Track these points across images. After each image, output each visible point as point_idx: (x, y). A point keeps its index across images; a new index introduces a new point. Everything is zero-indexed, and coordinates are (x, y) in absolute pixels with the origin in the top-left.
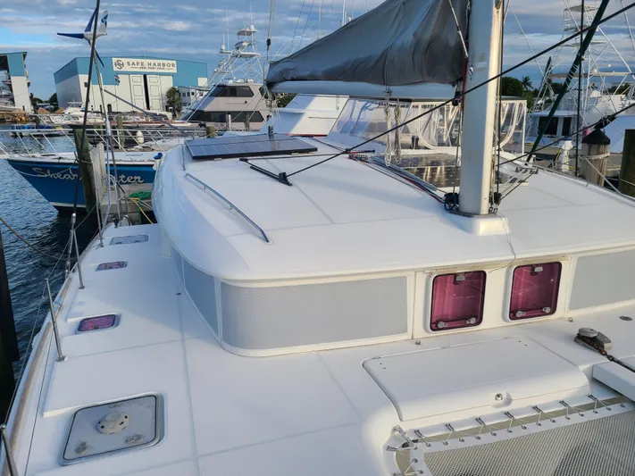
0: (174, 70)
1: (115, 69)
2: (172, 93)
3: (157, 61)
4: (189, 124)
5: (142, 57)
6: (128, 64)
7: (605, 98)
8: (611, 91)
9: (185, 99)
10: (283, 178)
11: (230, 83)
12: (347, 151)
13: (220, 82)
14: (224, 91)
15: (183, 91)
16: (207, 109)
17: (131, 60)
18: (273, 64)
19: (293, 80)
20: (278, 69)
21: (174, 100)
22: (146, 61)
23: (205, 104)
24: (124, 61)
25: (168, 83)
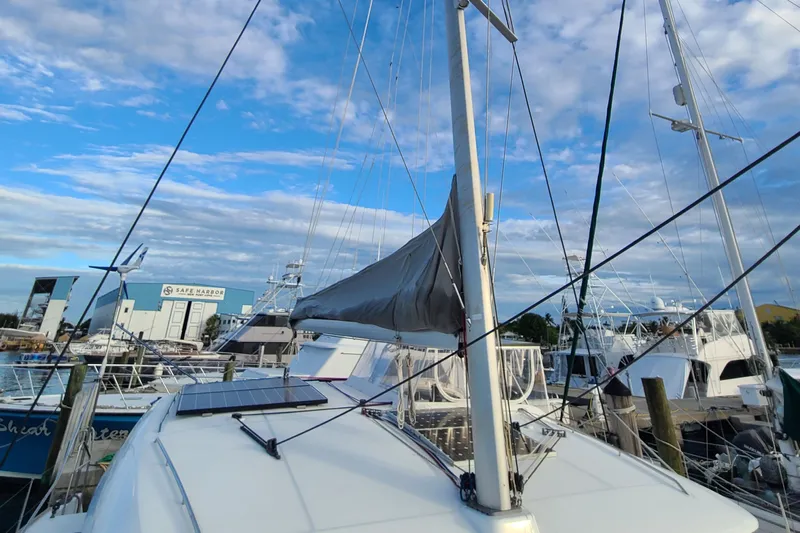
0: (222, 298)
1: (163, 295)
2: (213, 320)
3: (205, 289)
4: (219, 356)
5: (194, 284)
6: (177, 291)
7: (618, 337)
8: (621, 330)
9: (223, 327)
10: (271, 448)
11: (271, 312)
12: (362, 403)
13: (261, 311)
14: (264, 320)
15: (224, 318)
16: (241, 339)
17: (181, 287)
18: (300, 301)
19: (314, 318)
20: (303, 306)
21: (212, 328)
22: (195, 288)
23: (240, 334)
24: (174, 287)
25: (211, 310)
